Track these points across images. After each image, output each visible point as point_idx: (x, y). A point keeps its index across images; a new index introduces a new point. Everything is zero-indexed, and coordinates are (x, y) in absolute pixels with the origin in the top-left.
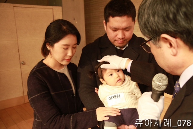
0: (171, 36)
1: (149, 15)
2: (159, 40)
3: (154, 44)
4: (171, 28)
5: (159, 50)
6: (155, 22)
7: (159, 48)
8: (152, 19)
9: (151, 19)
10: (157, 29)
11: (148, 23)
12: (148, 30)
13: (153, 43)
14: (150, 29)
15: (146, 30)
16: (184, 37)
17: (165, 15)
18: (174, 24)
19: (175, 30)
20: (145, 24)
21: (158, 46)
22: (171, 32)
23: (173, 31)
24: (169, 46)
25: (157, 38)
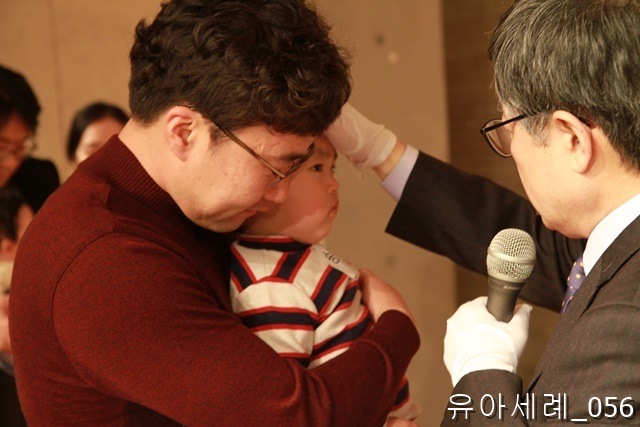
0: (581, 120)
1: (534, 50)
2: (546, 123)
3: (530, 133)
4: (586, 97)
5: (539, 151)
6: (546, 73)
7: (541, 145)
8: (539, 63)
10: (548, 92)
13: (527, 128)
16: (613, 127)
17: (578, 60)
18: (592, 85)
19: (595, 105)
20: (516, 73)
21: (538, 138)
22: (583, 108)
24: (570, 145)
25: (543, 116)
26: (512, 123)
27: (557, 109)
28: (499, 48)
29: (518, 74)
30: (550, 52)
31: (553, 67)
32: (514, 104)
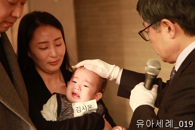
2: (159, 25)
4: (171, 13)
5: (158, 35)
6: (157, 8)
7: (159, 32)
9: (154, 6)
10: (159, 14)
11: (151, 9)
12: (150, 16)
14: (152, 14)
15: (148, 16)
17: (166, 2)
18: (172, 9)
19: (174, 15)
21: (158, 30)
23: (172, 16)
24: (168, 31)
25: (158, 23)
26: (148, 28)
27: (162, 19)
28: (141, 4)
29: (148, 10)
30: (158, 2)
31: (159, 5)
32: (148, 21)
